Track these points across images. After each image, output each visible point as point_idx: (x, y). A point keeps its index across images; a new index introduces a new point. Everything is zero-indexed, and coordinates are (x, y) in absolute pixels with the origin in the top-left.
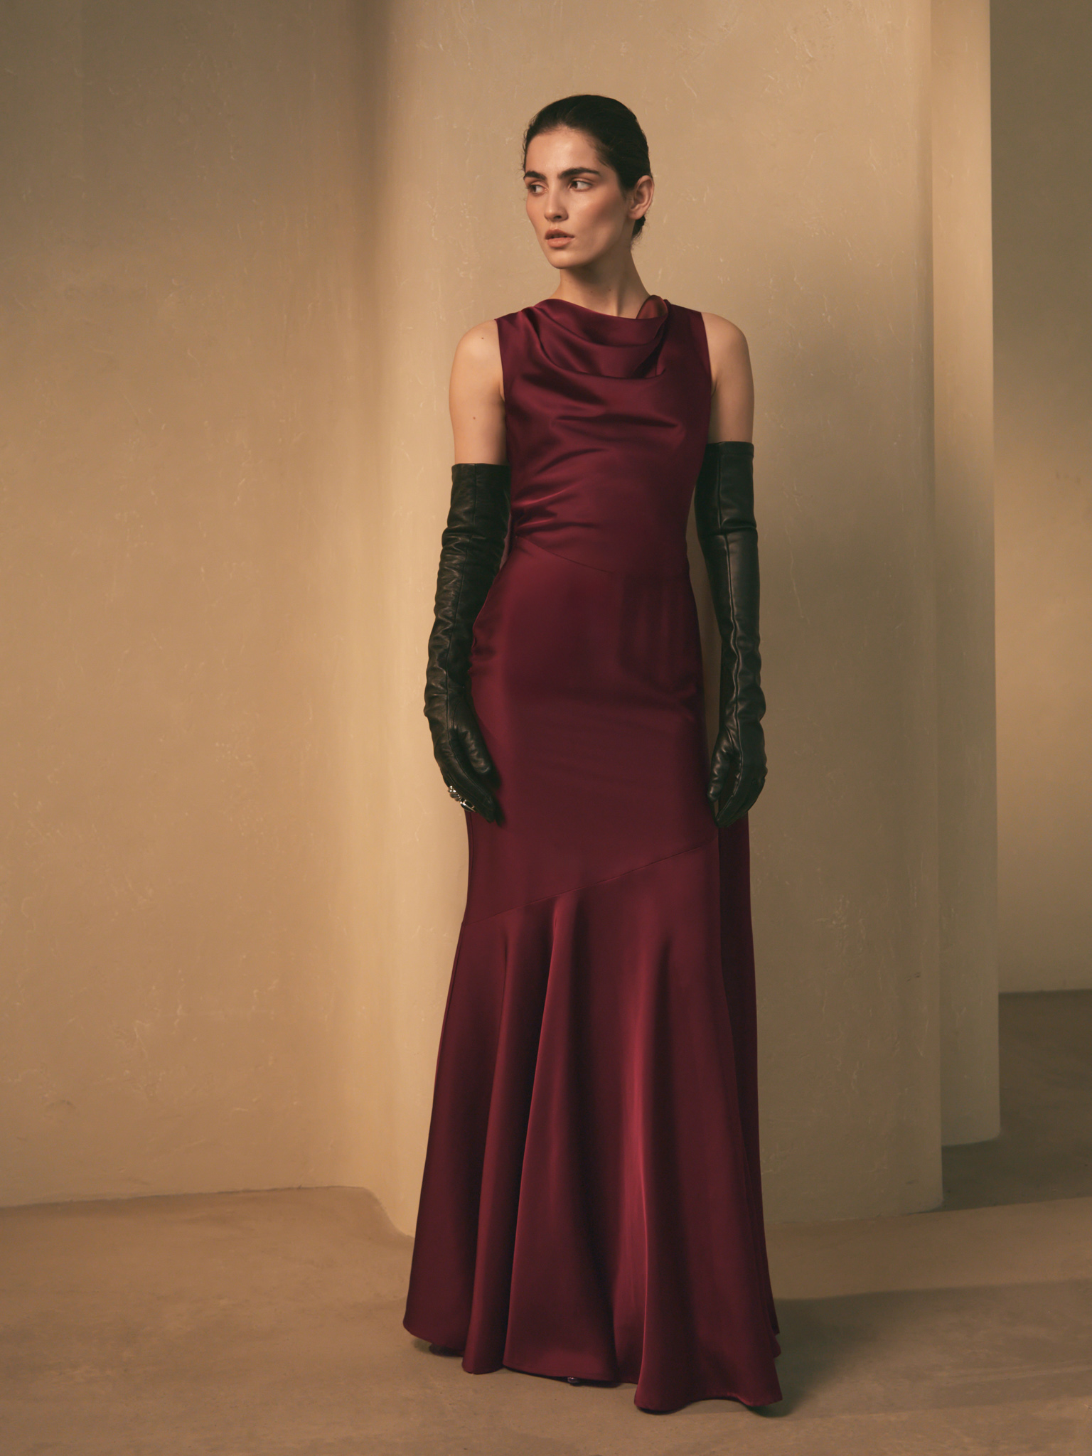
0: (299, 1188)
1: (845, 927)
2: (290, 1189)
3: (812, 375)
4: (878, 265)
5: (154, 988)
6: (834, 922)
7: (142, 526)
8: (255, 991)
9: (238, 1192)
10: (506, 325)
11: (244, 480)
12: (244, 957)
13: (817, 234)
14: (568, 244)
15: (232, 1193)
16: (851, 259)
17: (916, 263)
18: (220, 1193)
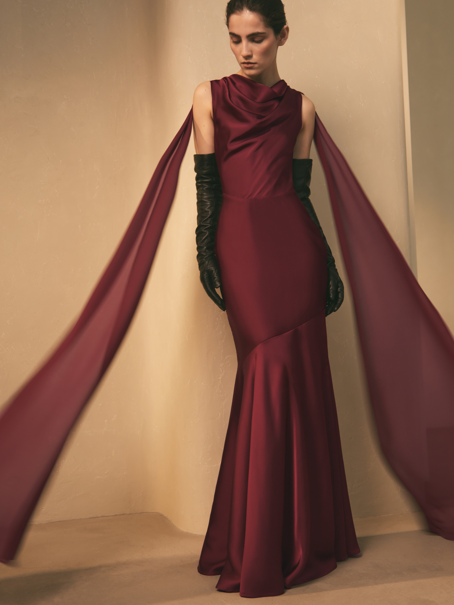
7: (51, 206)
8: (106, 421)
9: (98, 517)
10: (214, 84)
11: (98, 186)
14: (253, 66)
15: (96, 517)
16: (372, 79)
17: (398, 83)
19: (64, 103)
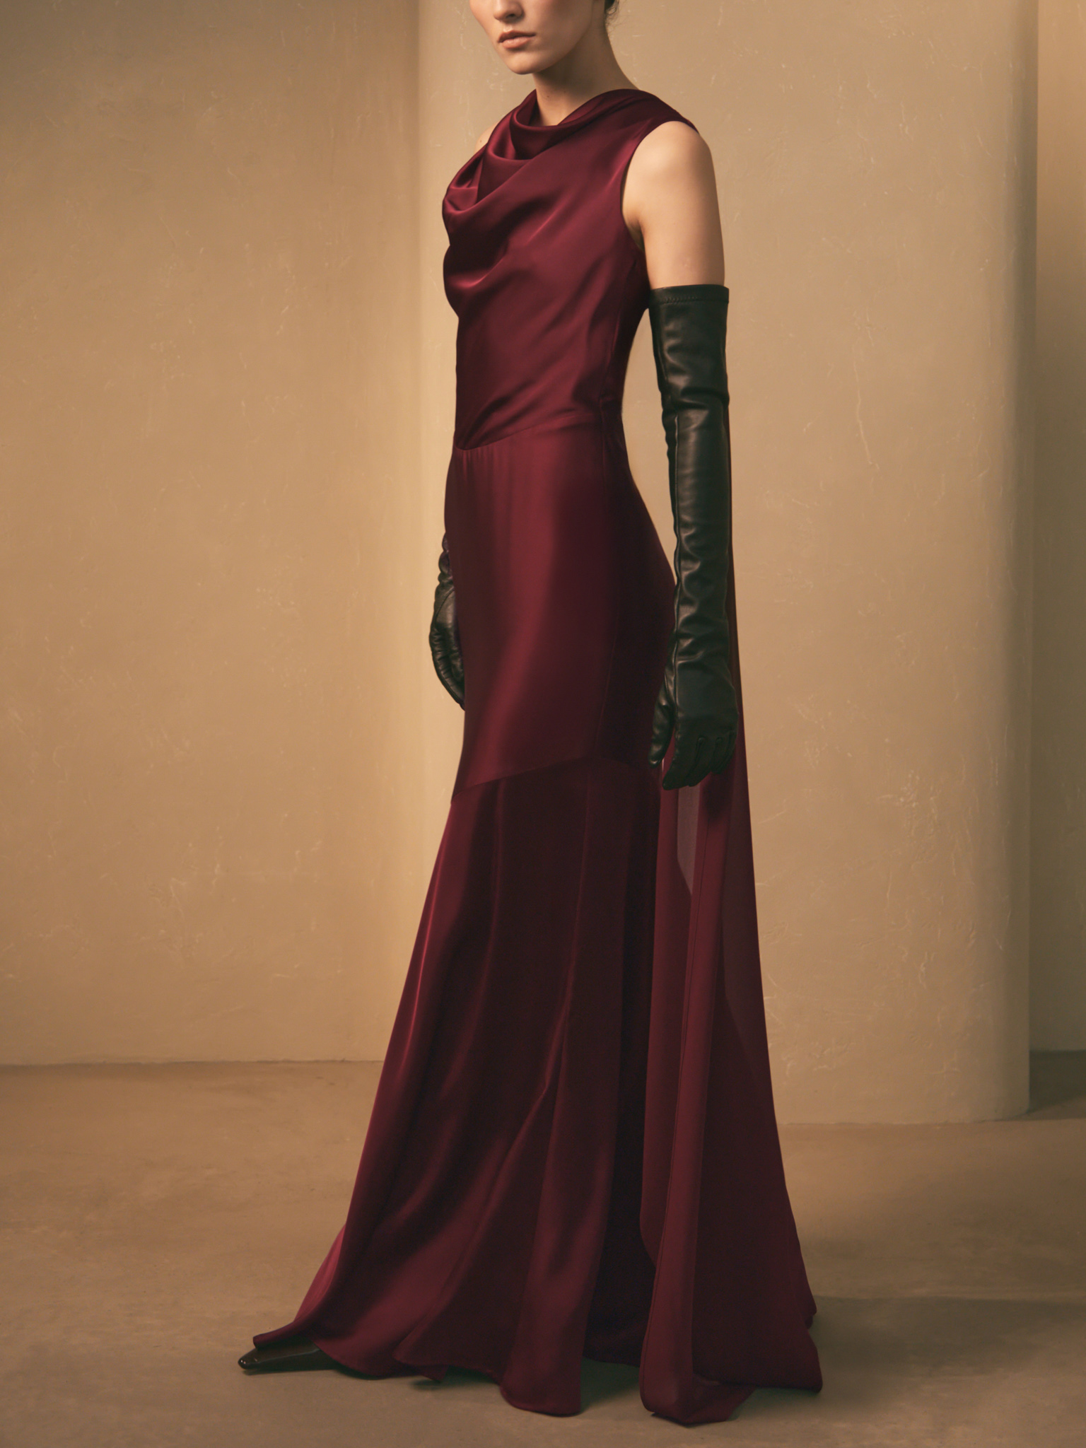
0: (343, 1061)
1: (914, 805)
2: (333, 1062)
3: (886, 193)
4: (965, 68)
5: (190, 845)
6: (902, 800)
7: (179, 357)
8: (297, 852)
9: (277, 1062)
12: (286, 815)
13: (894, 34)
14: (528, 43)
16: (933, 63)
17: (1011, 66)
18: (260, 1062)
19: (210, 109)
